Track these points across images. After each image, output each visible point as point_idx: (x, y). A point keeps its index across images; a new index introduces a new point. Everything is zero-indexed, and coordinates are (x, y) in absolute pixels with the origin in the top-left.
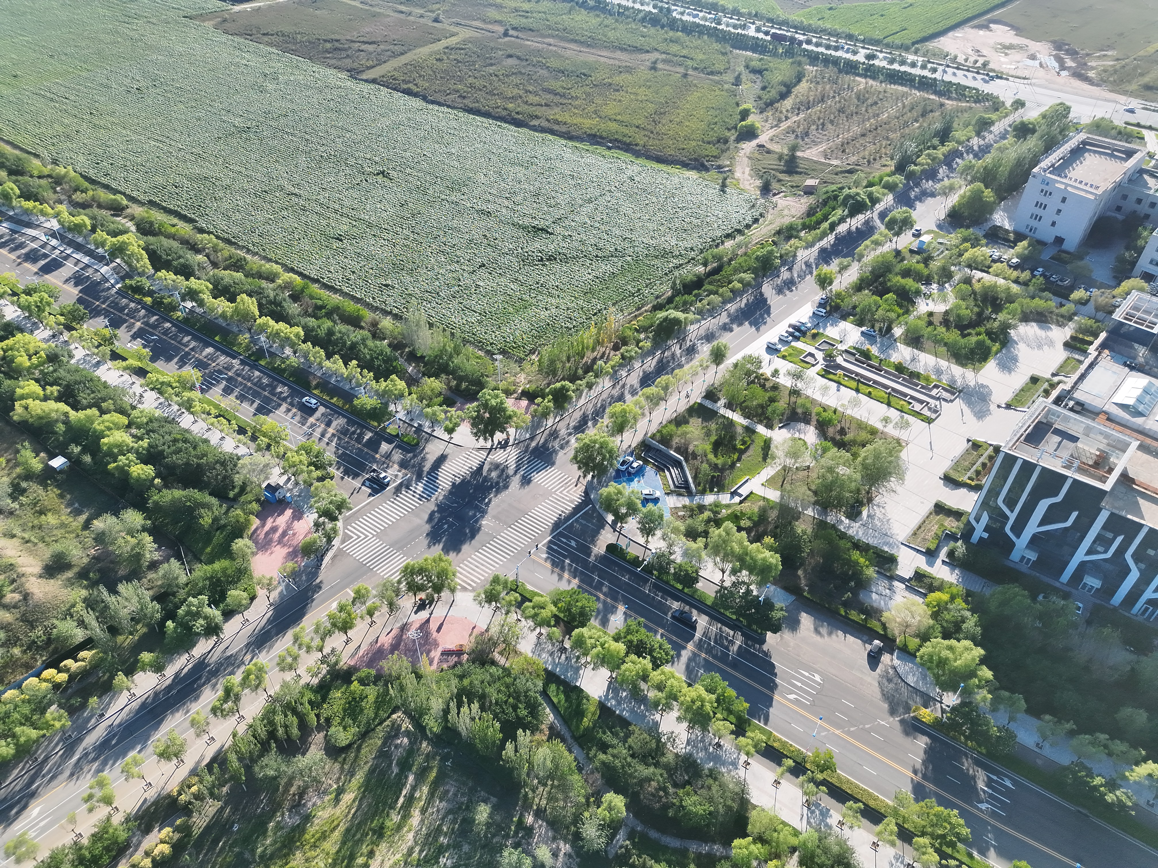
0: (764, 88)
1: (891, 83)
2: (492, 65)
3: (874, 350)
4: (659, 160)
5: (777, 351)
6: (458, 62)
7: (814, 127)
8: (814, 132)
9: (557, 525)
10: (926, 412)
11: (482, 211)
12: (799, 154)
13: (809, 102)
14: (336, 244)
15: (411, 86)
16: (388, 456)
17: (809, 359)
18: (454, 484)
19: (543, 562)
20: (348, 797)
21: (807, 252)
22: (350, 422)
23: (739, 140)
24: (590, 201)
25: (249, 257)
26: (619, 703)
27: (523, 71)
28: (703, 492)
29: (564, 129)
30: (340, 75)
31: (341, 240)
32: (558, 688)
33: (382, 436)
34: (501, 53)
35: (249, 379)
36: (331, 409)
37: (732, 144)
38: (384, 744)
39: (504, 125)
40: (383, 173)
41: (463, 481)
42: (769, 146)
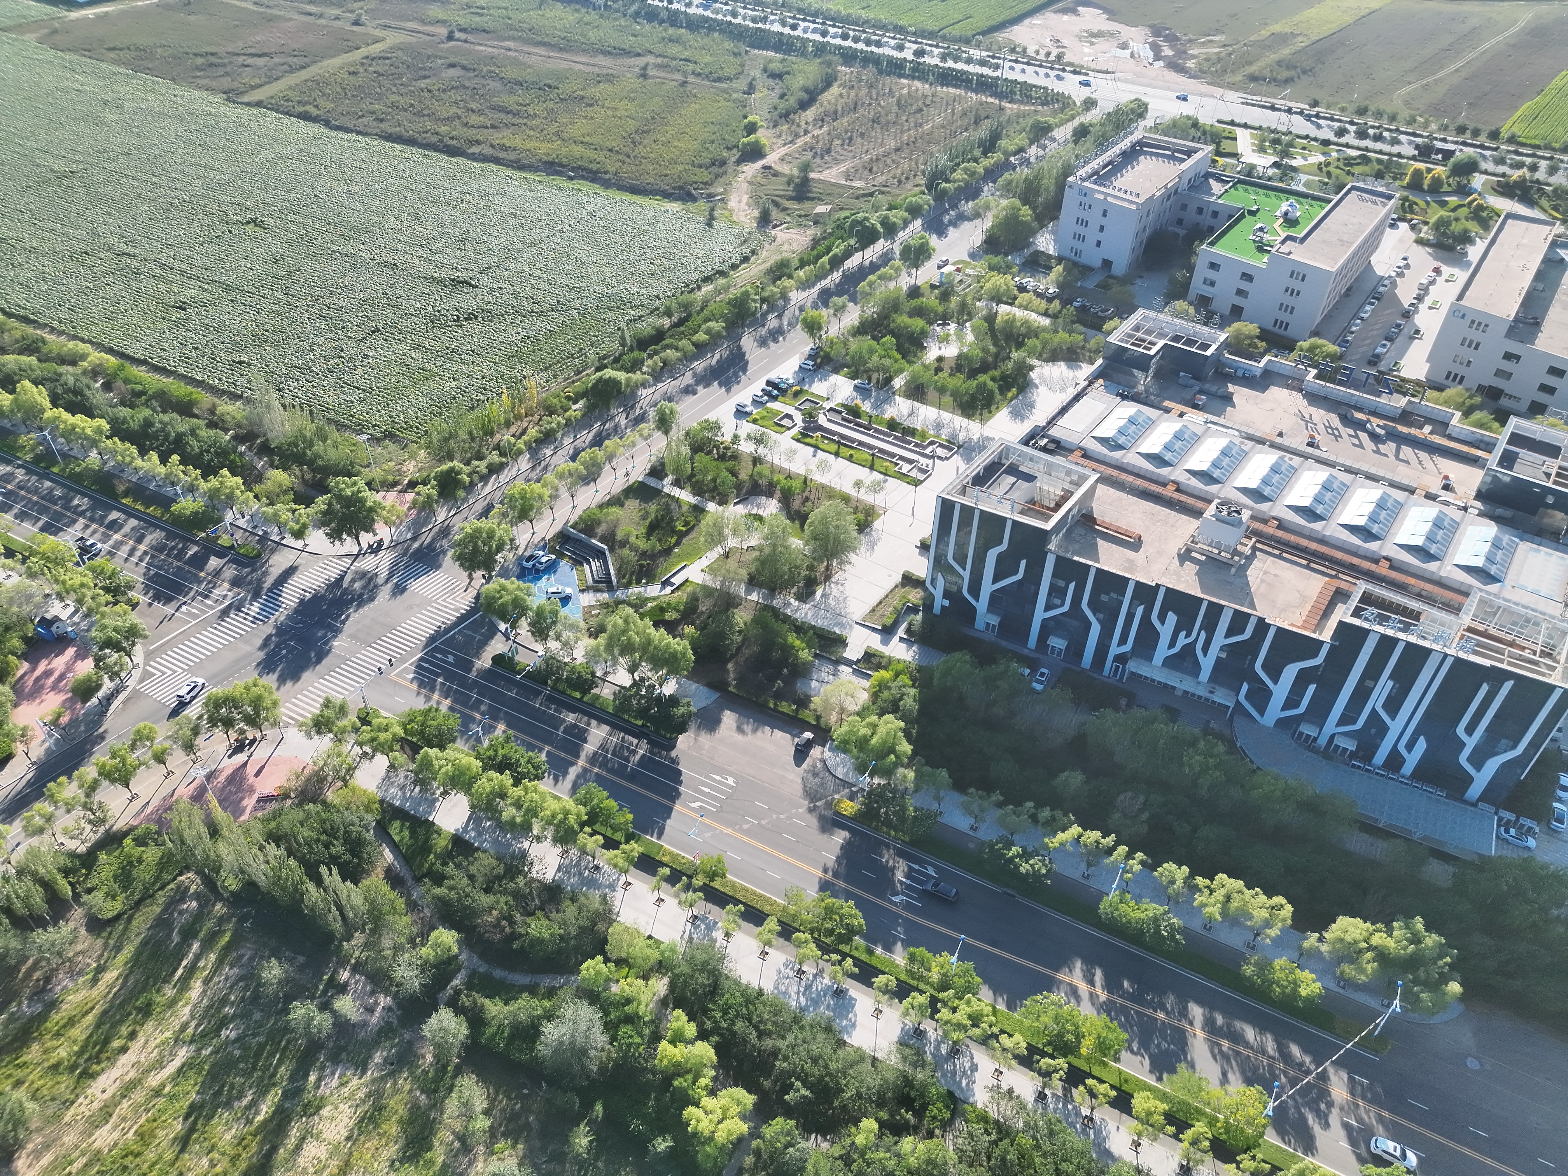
0: (782, 96)
1: (942, 85)
2: (425, 77)
3: (866, 407)
4: (635, 190)
5: (748, 414)
6: (380, 75)
7: (839, 142)
8: (839, 149)
9: (432, 639)
10: (914, 473)
11: (386, 264)
12: (812, 175)
13: (836, 112)
14: (176, 315)
15: (310, 109)
16: (217, 573)
17: (785, 422)
18: (302, 601)
19: (407, 684)
20: (110, 976)
21: (805, 294)
22: (170, 536)
23: (739, 162)
24: (533, 244)
25: (51, 338)
26: (480, 834)
27: (467, 84)
28: (628, 586)
29: (512, 156)
30: (211, 99)
31: (184, 309)
32: (403, 825)
33: (211, 548)
34: (440, 62)
35: (36, 491)
36: (145, 521)
37: (730, 167)
38: (165, 910)
39: (432, 154)
40: (254, 221)
41: (315, 596)
42: (778, 168)
